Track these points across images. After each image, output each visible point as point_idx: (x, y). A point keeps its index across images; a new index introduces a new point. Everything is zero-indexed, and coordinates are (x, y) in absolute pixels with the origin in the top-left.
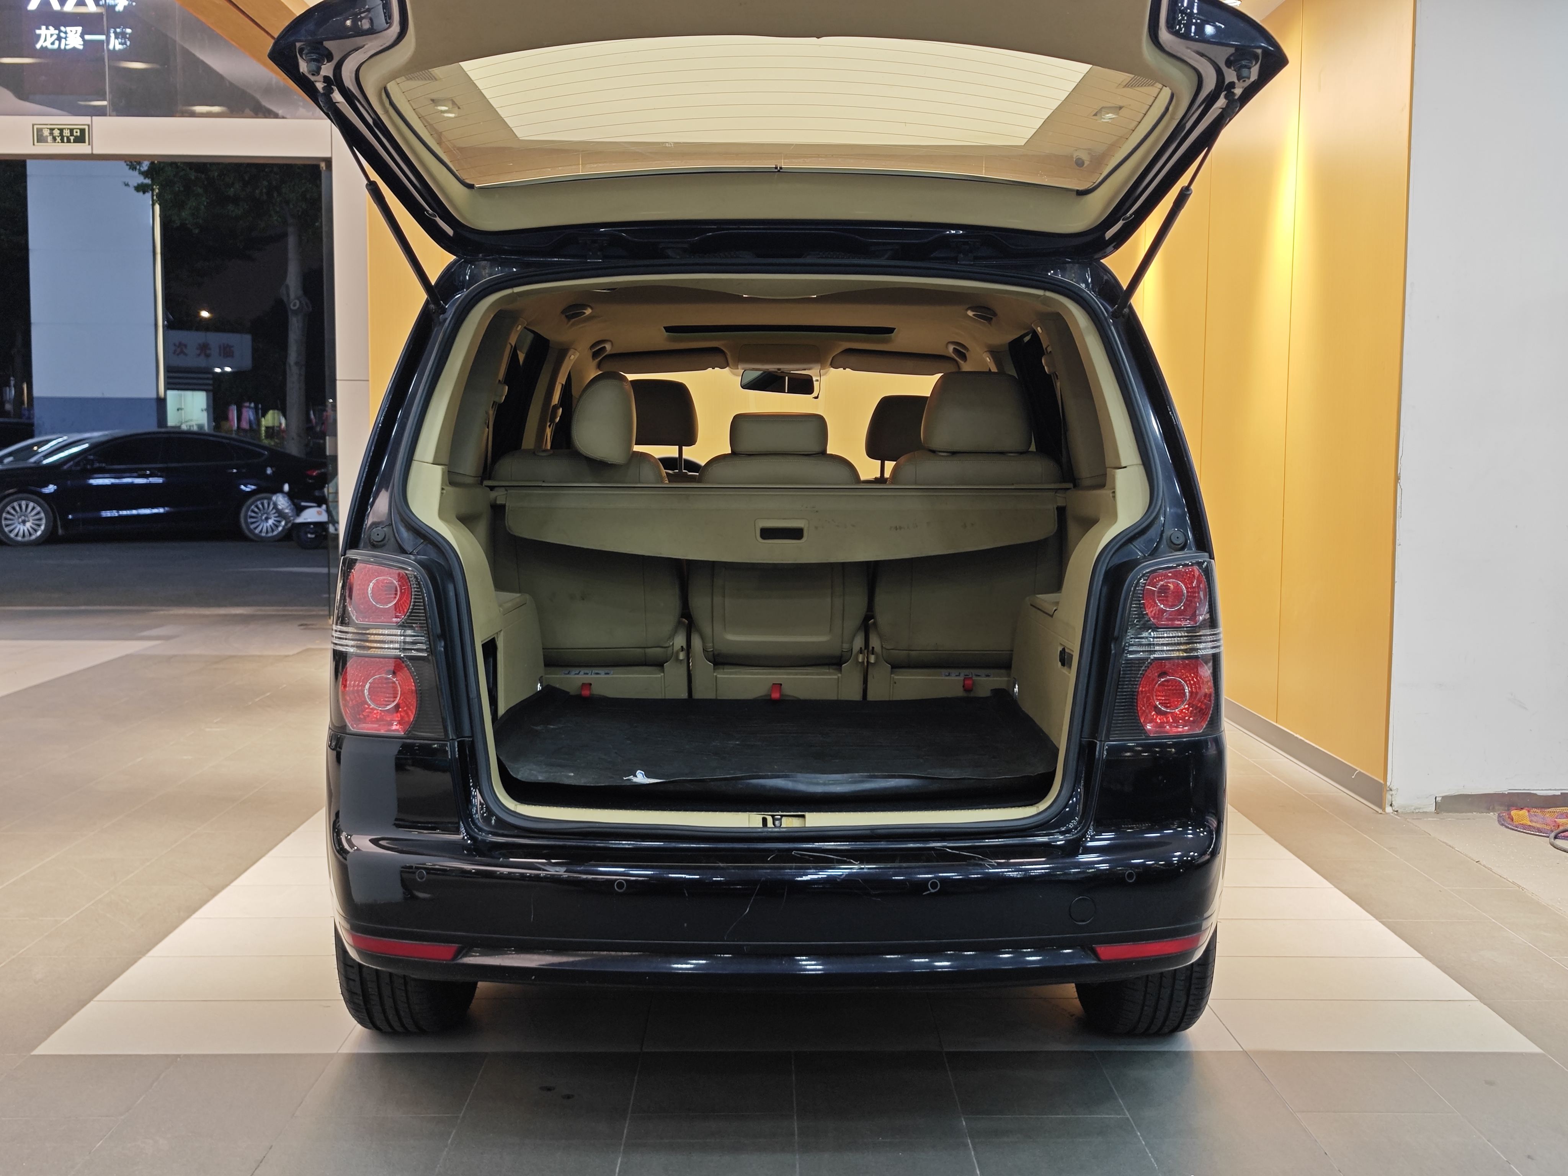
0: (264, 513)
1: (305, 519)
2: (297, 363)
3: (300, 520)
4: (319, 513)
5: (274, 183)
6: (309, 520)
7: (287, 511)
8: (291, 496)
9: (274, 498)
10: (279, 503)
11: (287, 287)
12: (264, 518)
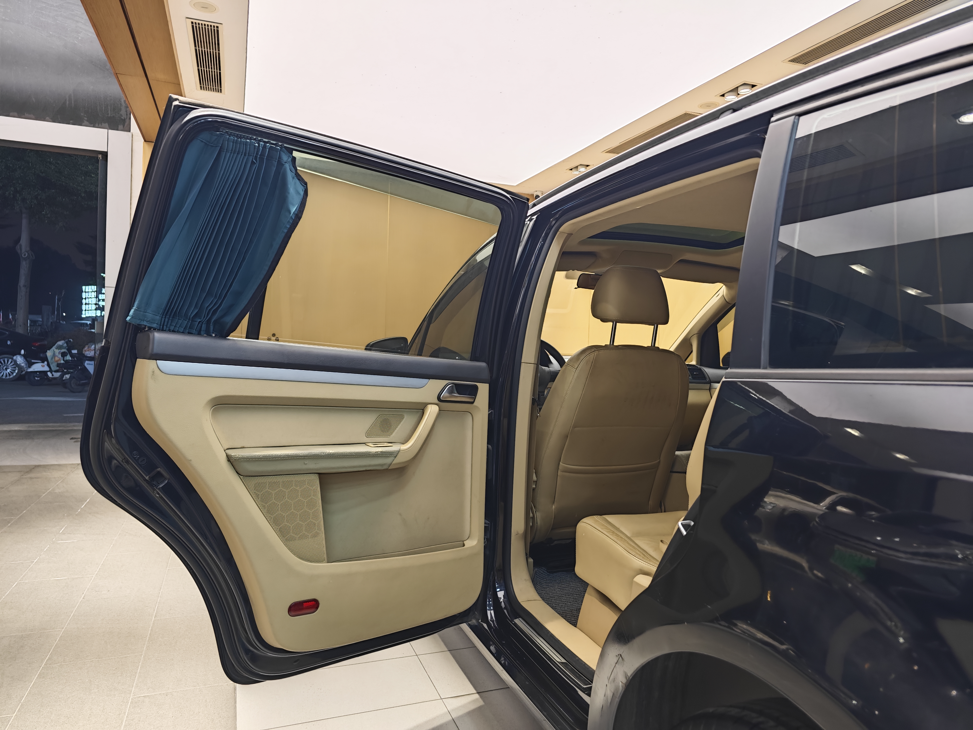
0: (5, 366)
1: (33, 369)
2: (24, 286)
3: (30, 370)
4: (43, 366)
5: (18, 189)
6: (36, 370)
7: (23, 365)
8: (25, 356)
9: (15, 358)
10: (18, 360)
11: (21, 246)
12: (4, 368)
